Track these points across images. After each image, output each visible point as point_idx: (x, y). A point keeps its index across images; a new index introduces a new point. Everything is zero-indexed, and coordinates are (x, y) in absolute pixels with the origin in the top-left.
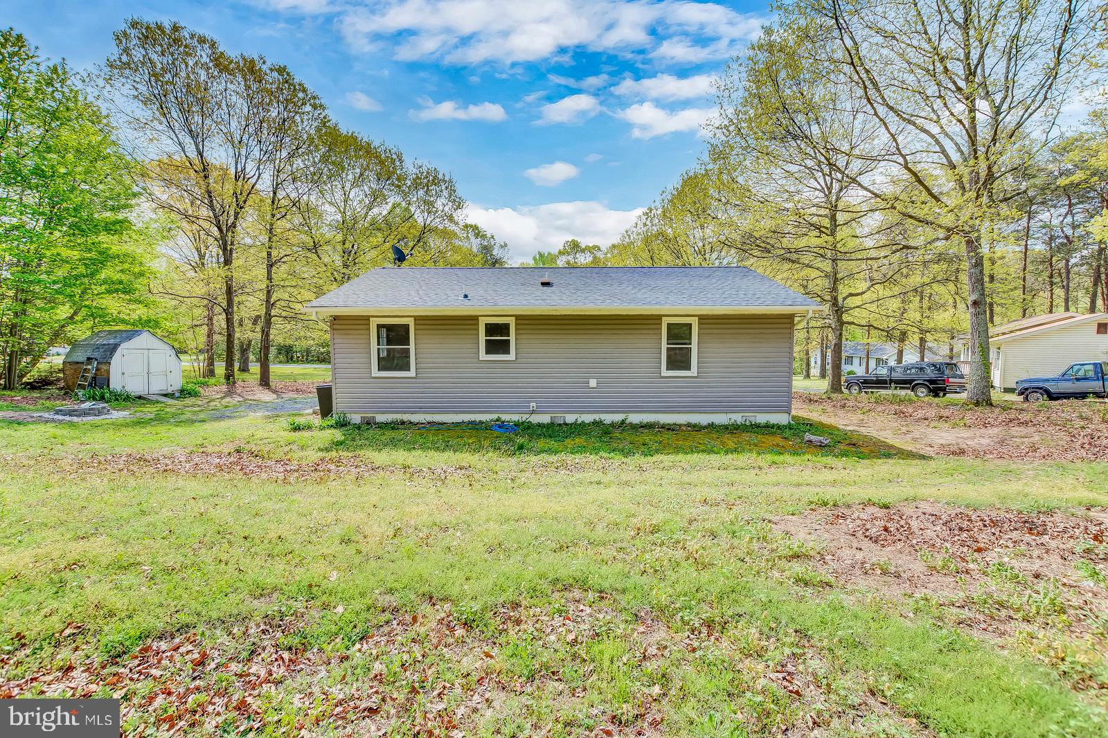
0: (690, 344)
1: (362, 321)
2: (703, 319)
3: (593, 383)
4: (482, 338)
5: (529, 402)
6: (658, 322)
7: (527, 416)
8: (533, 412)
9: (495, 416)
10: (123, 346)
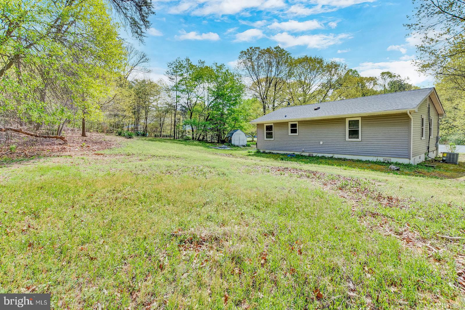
0: (358, 128)
1: (262, 125)
2: (363, 118)
3: (321, 143)
4: (290, 128)
5: (302, 149)
6: (344, 120)
7: (301, 153)
8: (303, 152)
9: (293, 152)
10: (234, 133)
